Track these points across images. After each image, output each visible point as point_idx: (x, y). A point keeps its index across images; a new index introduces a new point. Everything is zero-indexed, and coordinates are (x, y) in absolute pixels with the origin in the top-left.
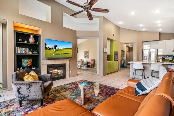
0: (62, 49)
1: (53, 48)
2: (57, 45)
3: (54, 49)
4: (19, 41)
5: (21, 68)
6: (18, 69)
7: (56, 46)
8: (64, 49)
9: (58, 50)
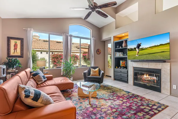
0: (150, 47)
1: (135, 48)
2: (141, 43)
3: (137, 49)
5: (120, 67)
6: (117, 67)
7: (139, 46)
8: (153, 47)
9: (142, 49)
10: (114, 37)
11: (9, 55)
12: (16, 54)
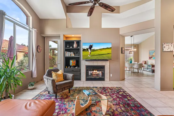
0: (100, 49)
1: (87, 49)
2: (92, 45)
3: (89, 50)
4: (67, 47)
5: (69, 67)
6: (67, 67)
8: (102, 49)
9: (94, 50)
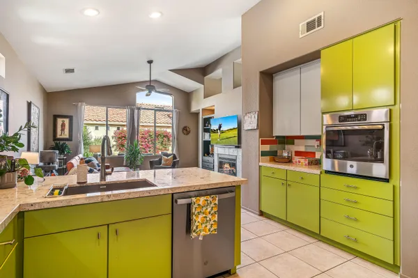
2: (221, 124)
3: (218, 131)
6: (206, 155)
7: (220, 127)
10: (203, 110)
11: (55, 138)
12: (63, 137)
